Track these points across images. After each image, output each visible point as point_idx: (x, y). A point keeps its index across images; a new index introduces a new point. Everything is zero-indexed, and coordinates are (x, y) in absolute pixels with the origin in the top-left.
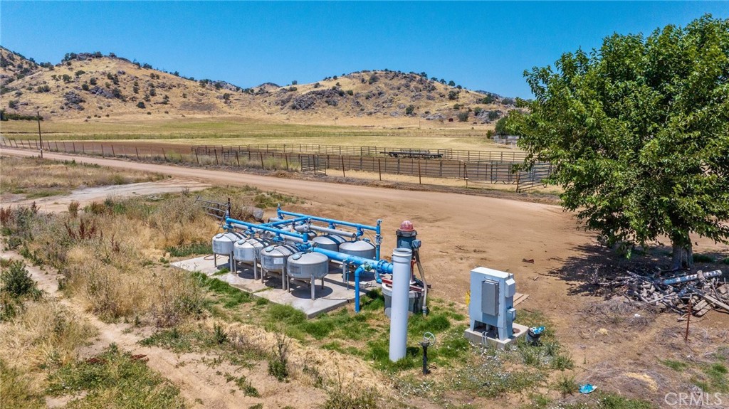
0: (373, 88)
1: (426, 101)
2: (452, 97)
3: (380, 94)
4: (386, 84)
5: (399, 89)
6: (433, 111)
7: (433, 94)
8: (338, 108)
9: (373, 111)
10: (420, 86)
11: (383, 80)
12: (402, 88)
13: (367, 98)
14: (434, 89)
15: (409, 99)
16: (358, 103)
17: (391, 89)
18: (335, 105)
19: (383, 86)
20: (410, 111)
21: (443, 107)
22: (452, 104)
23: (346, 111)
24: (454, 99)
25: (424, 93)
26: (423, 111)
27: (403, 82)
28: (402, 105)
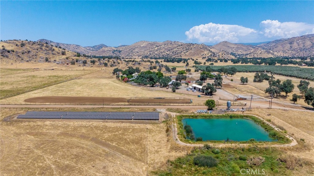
0: (24, 49)
1: (52, 55)
2: (63, 54)
3: (29, 52)
4: (30, 47)
5: (37, 50)
6: (57, 59)
7: (54, 52)
8: (10, 59)
9: (28, 60)
10: (47, 48)
11: (27, 45)
12: (39, 50)
13: (23, 54)
14: (54, 50)
15: (44, 54)
16: (19, 56)
17: (34, 50)
18: (7, 57)
19: (29, 48)
20: (47, 60)
21: (61, 58)
22: (64, 57)
23: (14, 60)
24: (64, 54)
25: (50, 52)
26: (52, 60)
27: (39, 46)
28: (42, 57)
